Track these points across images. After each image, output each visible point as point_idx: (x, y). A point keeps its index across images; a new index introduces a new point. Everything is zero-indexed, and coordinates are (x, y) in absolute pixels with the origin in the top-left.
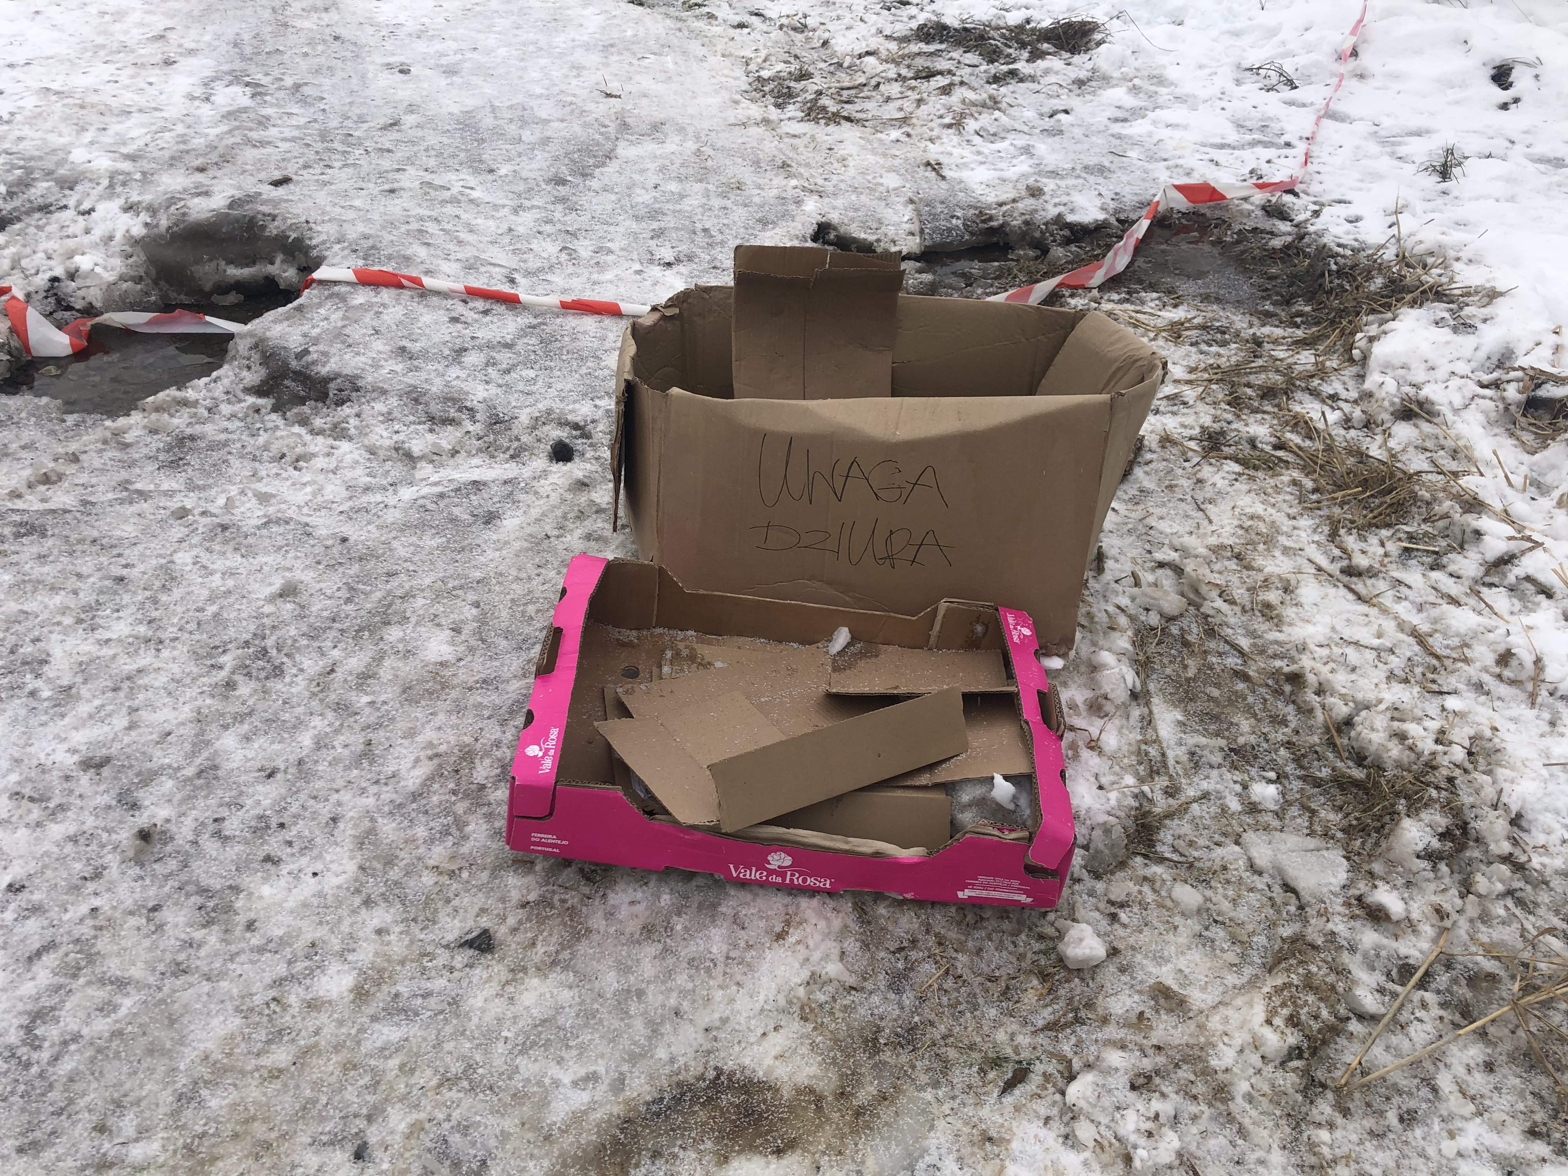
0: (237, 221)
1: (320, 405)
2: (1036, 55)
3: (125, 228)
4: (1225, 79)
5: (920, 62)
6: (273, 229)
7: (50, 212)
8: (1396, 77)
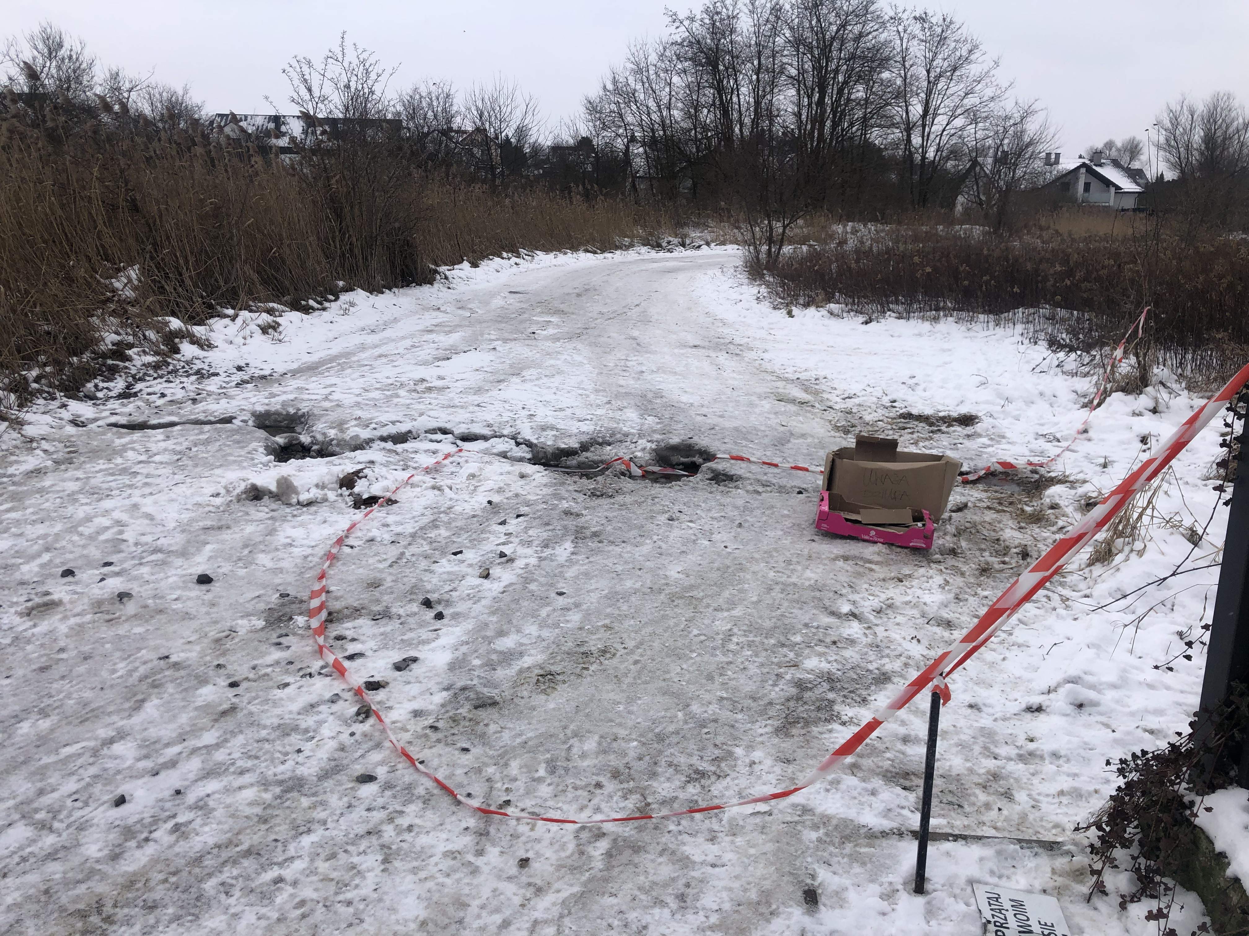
1: (731, 482)
2: (950, 425)
4: (1031, 437)
5: (901, 425)
6: (697, 447)
7: (622, 442)
8: (1103, 440)
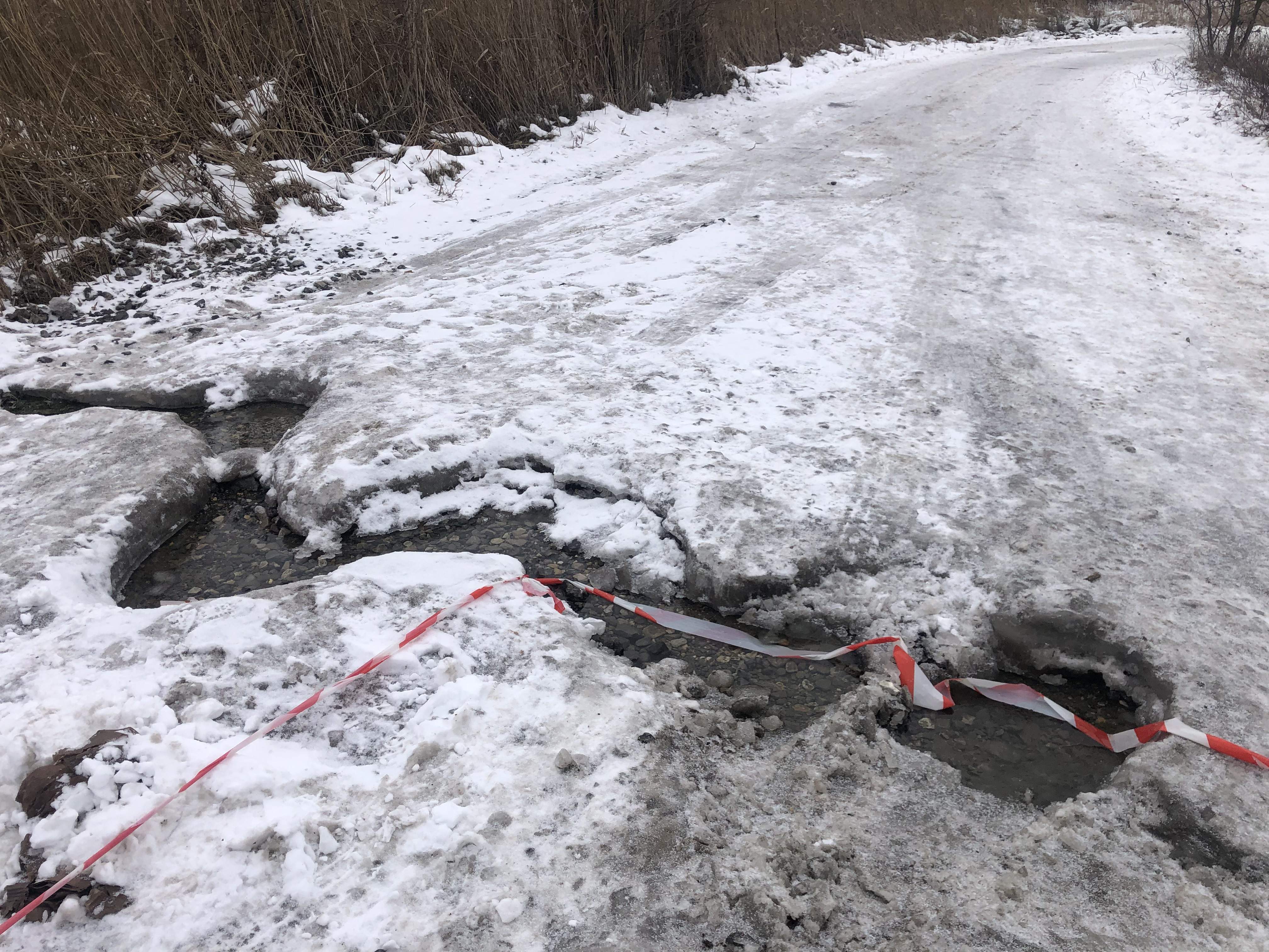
0: (1078, 621)
1: (1229, 874)
3: (979, 602)
7: (908, 566)
